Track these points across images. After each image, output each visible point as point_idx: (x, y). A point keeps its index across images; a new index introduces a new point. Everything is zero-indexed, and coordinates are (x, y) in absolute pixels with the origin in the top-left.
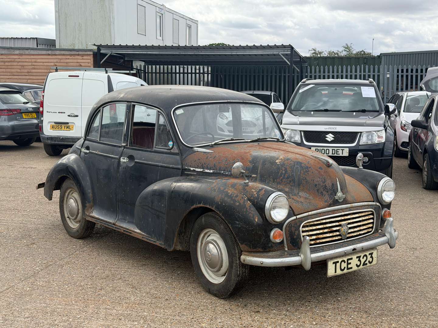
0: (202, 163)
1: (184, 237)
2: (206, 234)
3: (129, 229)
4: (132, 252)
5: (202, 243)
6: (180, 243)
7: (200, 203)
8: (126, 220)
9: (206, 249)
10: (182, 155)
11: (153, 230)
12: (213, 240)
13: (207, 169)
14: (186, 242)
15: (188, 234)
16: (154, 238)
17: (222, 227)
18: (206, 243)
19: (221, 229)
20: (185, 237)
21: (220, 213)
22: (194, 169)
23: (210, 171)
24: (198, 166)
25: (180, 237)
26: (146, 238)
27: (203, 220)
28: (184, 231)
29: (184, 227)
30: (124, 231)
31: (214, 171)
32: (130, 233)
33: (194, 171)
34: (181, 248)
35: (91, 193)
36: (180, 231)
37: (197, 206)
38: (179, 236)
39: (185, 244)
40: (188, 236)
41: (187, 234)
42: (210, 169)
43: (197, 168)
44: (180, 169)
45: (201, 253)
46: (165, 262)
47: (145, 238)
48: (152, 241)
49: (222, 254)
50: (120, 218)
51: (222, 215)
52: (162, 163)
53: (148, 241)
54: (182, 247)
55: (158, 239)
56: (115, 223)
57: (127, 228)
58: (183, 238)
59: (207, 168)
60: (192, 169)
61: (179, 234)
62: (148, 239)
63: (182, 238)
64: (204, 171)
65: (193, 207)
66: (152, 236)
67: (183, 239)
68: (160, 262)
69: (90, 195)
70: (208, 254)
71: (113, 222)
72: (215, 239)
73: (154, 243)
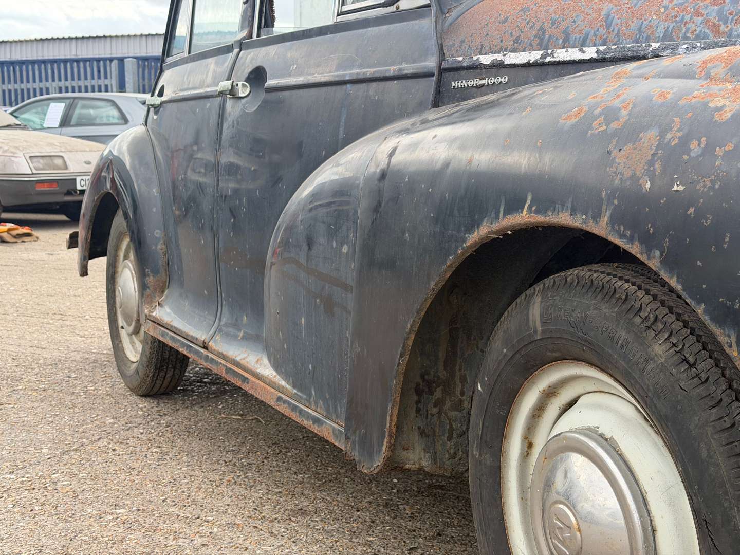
0: (538, 26)
1: (444, 404)
2: (550, 394)
3: (242, 362)
4: (284, 451)
5: (530, 446)
6: (422, 433)
7: (515, 206)
8: (240, 330)
9: (548, 485)
10: (443, 13)
11: (314, 368)
12: (592, 432)
13: (565, 45)
14: (451, 430)
15: (463, 393)
16: (316, 404)
17: (660, 349)
18: (553, 446)
19: (651, 366)
20: (448, 404)
21: (649, 252)
22: (499, 57)
23: (583, 52)
24: (516, 41)
25: (421, 406)
26: (289, 403)
27: (536, 311)
28: (443, 374)
29: (442, 355)
30: (228, 370)
31: (602, 48)
32: (245, 380)
33: (498, 67)
34: (426, 463)
35: (162, 242)
36: (422, 376)
37: (496, 226)
38: (418, 402)
39: (449, 439)
40: (461, 401)
41: (458, 392)
42: (582, 45)
43: (514, 51)
44: (432, 75)
45: (523, 499)
46: (386, 505)
47: (285, 402)
48: (308, 419)
49: (654, 531)
50: (224, 320)
51: (664, 262)
52: (361, 66)
53: (294, 416)
54: (434, 459)
55: (328, 411)
56: (207, 341)
57: (238, 359)
58: (439, 413)
59: (565, 41)
60: (486, 60)
61: (419, 392)
62: (294, 408)
63: (435, 410)
64: (548, 59)
65: (474, 238)
66: (310, 395)
67: (439, 418)
68: (370, 503)
69: (159, 247)
70: (562, 517)
71: (203, 338)
72: (607, 429)
73: (315, 429)
